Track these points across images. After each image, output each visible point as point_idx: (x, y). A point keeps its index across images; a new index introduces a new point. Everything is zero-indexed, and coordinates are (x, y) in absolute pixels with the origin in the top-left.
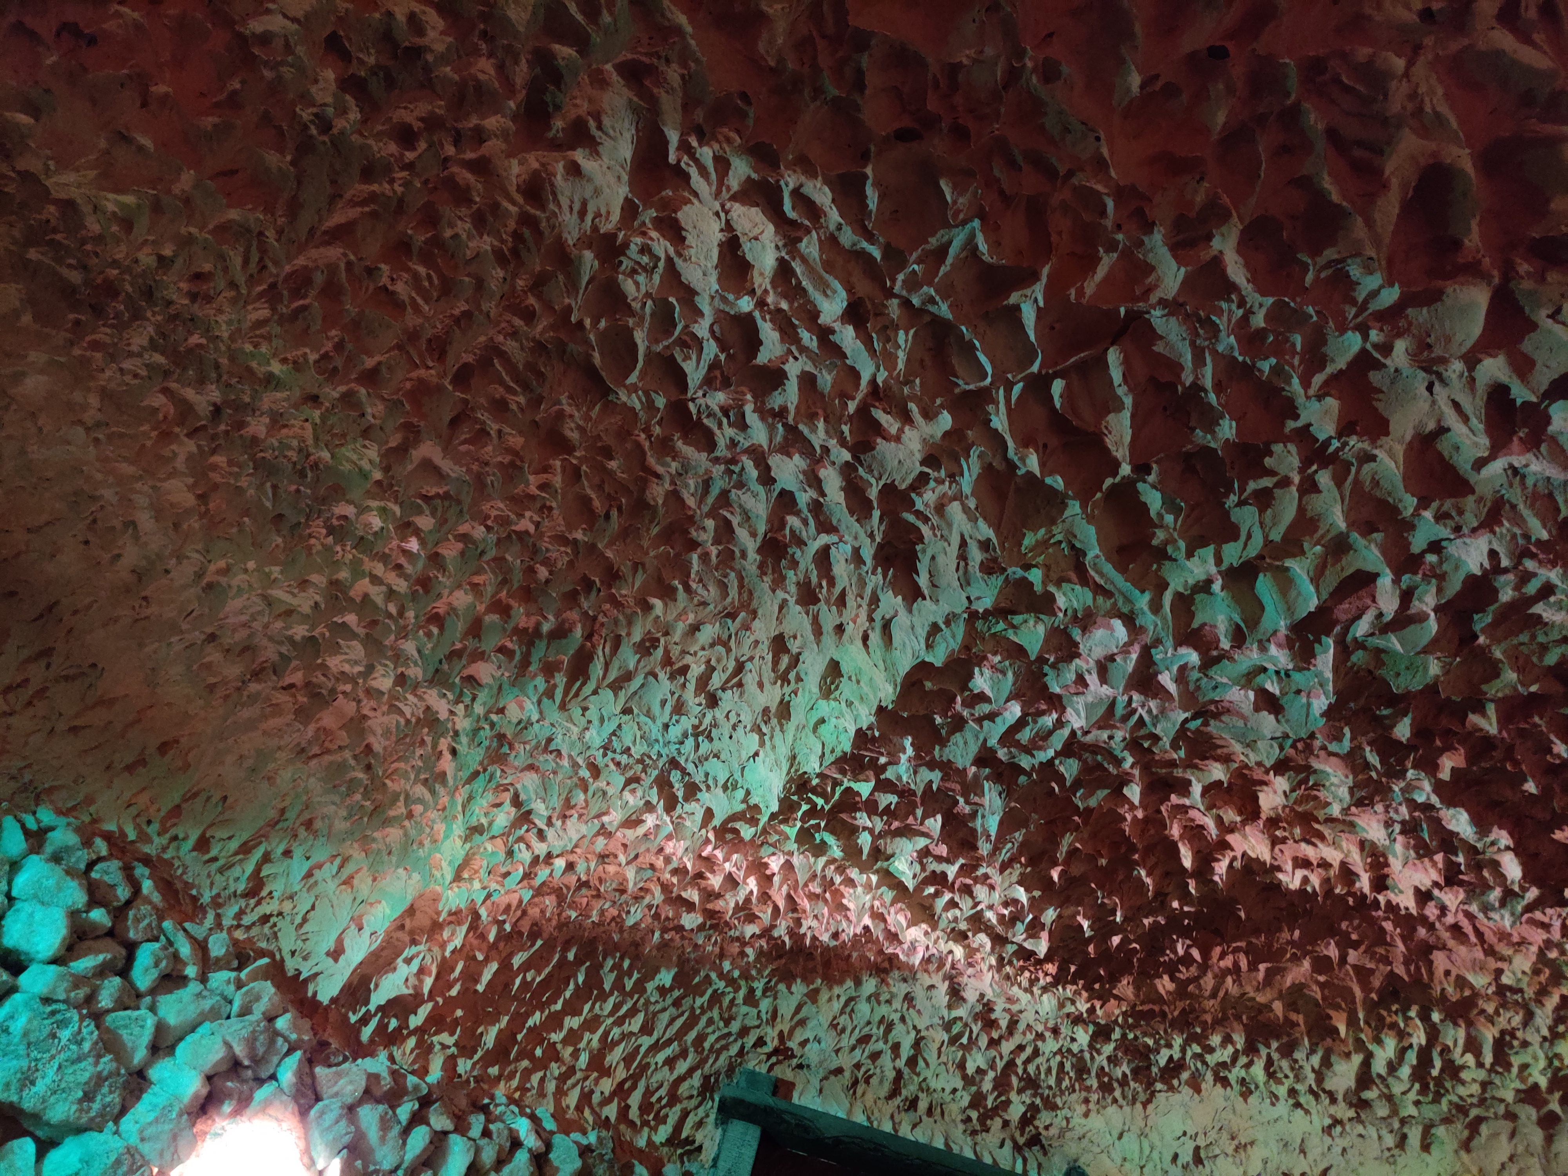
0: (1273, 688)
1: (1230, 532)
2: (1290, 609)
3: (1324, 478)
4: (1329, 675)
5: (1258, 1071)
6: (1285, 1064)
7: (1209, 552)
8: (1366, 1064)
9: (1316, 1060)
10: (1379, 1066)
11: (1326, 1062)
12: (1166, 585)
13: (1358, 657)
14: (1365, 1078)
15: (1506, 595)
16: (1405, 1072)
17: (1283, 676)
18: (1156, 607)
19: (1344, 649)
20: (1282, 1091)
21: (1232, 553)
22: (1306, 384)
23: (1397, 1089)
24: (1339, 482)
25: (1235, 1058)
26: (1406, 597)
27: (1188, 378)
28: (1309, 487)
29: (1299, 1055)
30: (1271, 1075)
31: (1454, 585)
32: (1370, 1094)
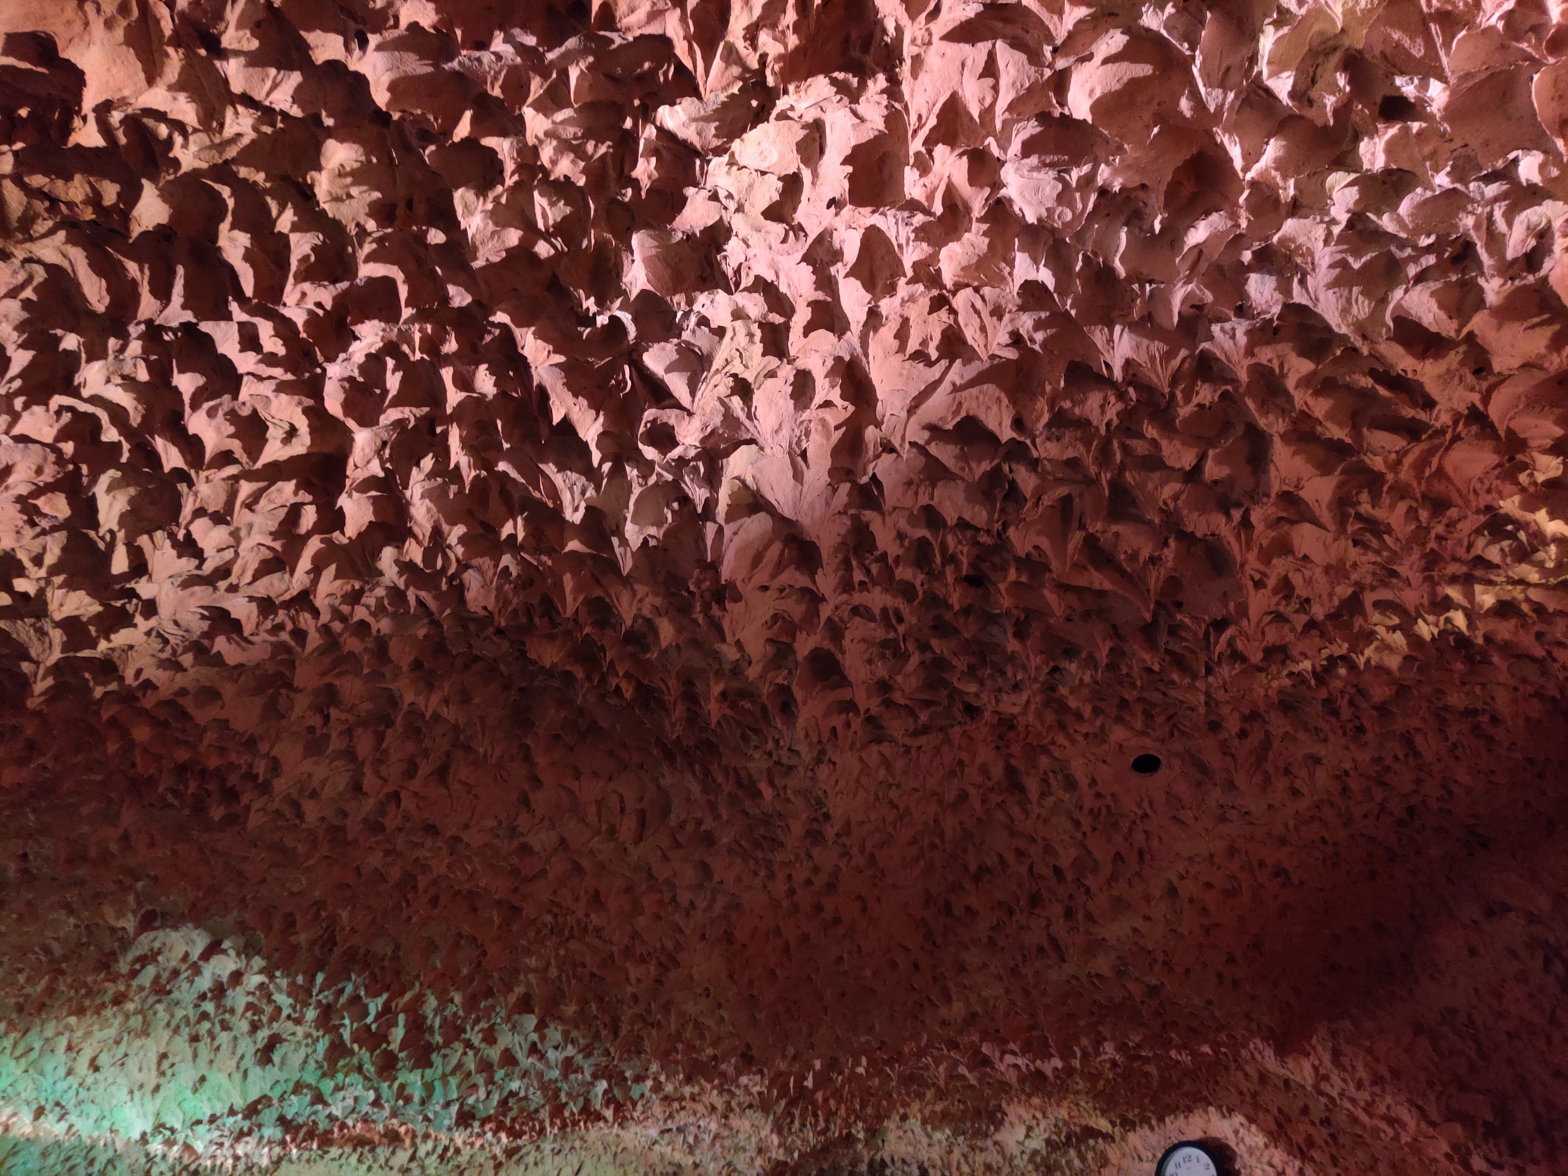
0: (431, 1116)
1: (430, 1065)
2: (446, 1094)
3: (471, 1053)
4: (454, 1115)
5: (354, 1159)
6: (370, 1156)
7: (419, 1072)
8: (415, 1152)
9: (388, 1152)
10: (421, 1153)
11: (393, 1153)
12: (396, 1079)
13: (466, 1108)
14: (413, 1158)
15: (522, 1094)
16: (435, 1156)
17: (435, 1113)
18: (390, 1087)
19: (462, 1105)
20: (365, 1167)
21: (428, 1072)
22: (472, 1029)
23: (427, 1162)
24: (475, 1055)
25: (341, 1156)
26: (489, 1093)
27: (429, 1022)
28: (465, 1053)
29: (379, 1150)
30: (360, 1161)
31: (505, 1093)
32: (413, 1165)
